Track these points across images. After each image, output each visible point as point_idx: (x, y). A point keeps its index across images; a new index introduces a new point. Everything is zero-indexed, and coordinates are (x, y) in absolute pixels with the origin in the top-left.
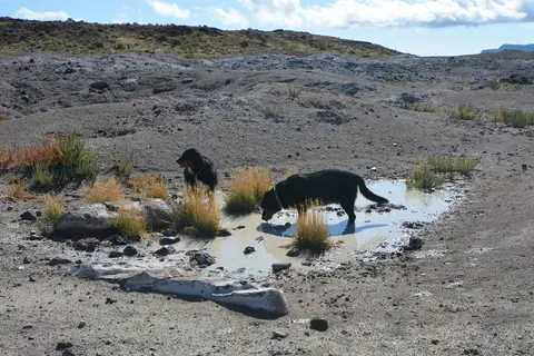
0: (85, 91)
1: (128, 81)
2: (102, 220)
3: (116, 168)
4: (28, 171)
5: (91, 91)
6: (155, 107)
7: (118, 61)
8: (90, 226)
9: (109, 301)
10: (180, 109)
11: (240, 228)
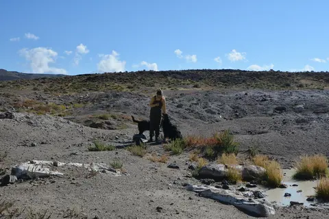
0: (271, 112)
1: (298, 106)
2: (220, 172)
3: (249, 151)
4: (203, 149)
5: (274, 111)
6: (284, 120)
7: (294, 94)
8: (214, 174)
9: (190, 199)
10: (298, 122)
11: (294, 185)
